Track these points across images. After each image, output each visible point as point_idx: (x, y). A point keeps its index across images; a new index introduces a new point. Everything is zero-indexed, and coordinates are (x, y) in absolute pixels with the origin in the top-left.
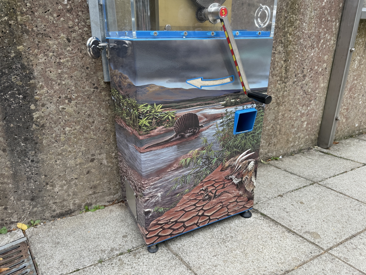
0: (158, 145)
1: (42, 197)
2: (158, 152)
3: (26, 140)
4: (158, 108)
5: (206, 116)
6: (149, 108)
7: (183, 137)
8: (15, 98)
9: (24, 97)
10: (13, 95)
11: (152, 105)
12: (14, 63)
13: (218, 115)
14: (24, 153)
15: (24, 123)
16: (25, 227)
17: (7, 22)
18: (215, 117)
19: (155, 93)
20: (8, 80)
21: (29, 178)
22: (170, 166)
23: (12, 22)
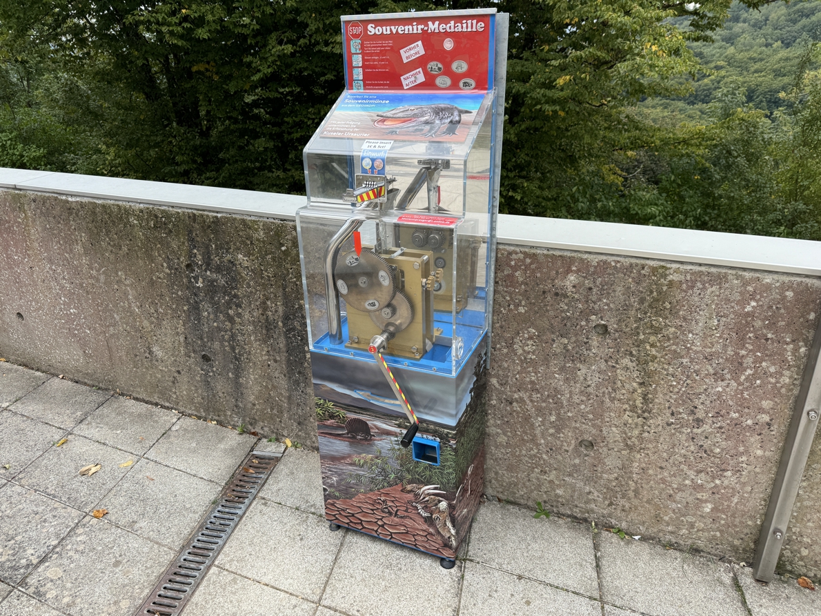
0: (330, 434)
1: (306, 425)
2: (331, 440)
3: (299, 373)
4: (331, 405)
5: (378, 428)
6: (322, 401)
7: (354, 437)
8: (296, 338)
9: (302, 340)
10: (294, 335)
11: (325, 400)
12: (296, 312)
13: (391, 431)
14: (297, 383)
15: (300, 359)
16: (289, 444)
17: (295, 282)
18: (388, 433)
19: (326, 391)
20: (292, 324)
21: (298, 405)
22: (343, 458)
23: (298, 283)
